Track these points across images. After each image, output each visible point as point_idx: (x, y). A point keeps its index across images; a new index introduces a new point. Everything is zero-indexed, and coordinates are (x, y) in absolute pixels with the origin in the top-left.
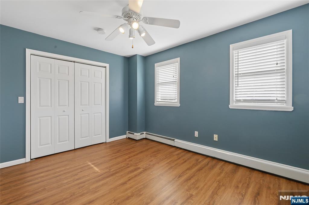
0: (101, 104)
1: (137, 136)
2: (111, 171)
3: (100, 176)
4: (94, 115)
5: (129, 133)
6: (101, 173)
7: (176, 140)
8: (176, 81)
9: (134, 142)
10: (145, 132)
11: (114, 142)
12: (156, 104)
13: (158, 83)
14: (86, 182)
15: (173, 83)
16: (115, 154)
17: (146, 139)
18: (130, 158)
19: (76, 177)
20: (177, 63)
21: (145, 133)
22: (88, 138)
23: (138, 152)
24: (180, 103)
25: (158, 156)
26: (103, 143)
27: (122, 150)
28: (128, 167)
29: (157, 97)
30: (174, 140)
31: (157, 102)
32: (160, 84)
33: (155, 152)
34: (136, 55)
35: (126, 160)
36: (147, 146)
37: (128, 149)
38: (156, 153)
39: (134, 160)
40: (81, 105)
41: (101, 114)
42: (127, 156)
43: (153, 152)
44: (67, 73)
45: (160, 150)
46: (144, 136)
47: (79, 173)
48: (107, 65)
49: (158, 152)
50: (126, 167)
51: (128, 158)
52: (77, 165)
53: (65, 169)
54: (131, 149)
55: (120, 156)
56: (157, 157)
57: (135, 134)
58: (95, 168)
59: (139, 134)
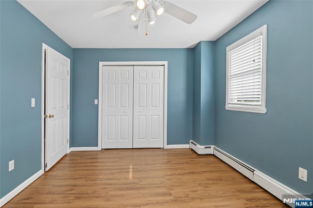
0: (158, 106)
1: (201, 149)
2: (140, 183)
3: (127, 184)
4: (152, 117)
5: (192, 143)
6: (131, 181)
7: (257, 172)
8: (260, 68)
9: (195, 156)
10: (214, 146)
11: (173, 150)
12: (228, 107)
13: (230, 76)
14: (112, 185)
15: (254, 72)
16: (161, 164)
17: (214, 155)
18: (172, 175)
19: (111, 177)
20: (261, 37)
21: (212, 147)
22: (145, 140)
23: (187, 171)
24: (266, 108)
25: (211, 189)
26: (160, 148)
27: (172, 163)
28: (159, 187)
29: (229, 97)
30: (253, 171)
31: (230, 105)
32: (234, 76)
33: (212, 180)
34: (200, 42)
35: (166, 177)
36: (206, 167)
37: (179, 164)
38: (211, 182)
39: (174, 180)
40: (139, 106)
41: (159, 116)
42: (170, 172)
43: (208, 179)
44: (128, 77)
45: (222, 180)
46: (211, 151)
47: (116, 173)
48: (166, 63)
49: (216, 182)
50: (158, 185)
51: (169, 175)
52: (121, 165)
53: (111, 165)
54: (182, 165)
55: (163, 169)
56: (208, 189)
57: (198, 145)
58: (131, 173)
59: (203, 147)
